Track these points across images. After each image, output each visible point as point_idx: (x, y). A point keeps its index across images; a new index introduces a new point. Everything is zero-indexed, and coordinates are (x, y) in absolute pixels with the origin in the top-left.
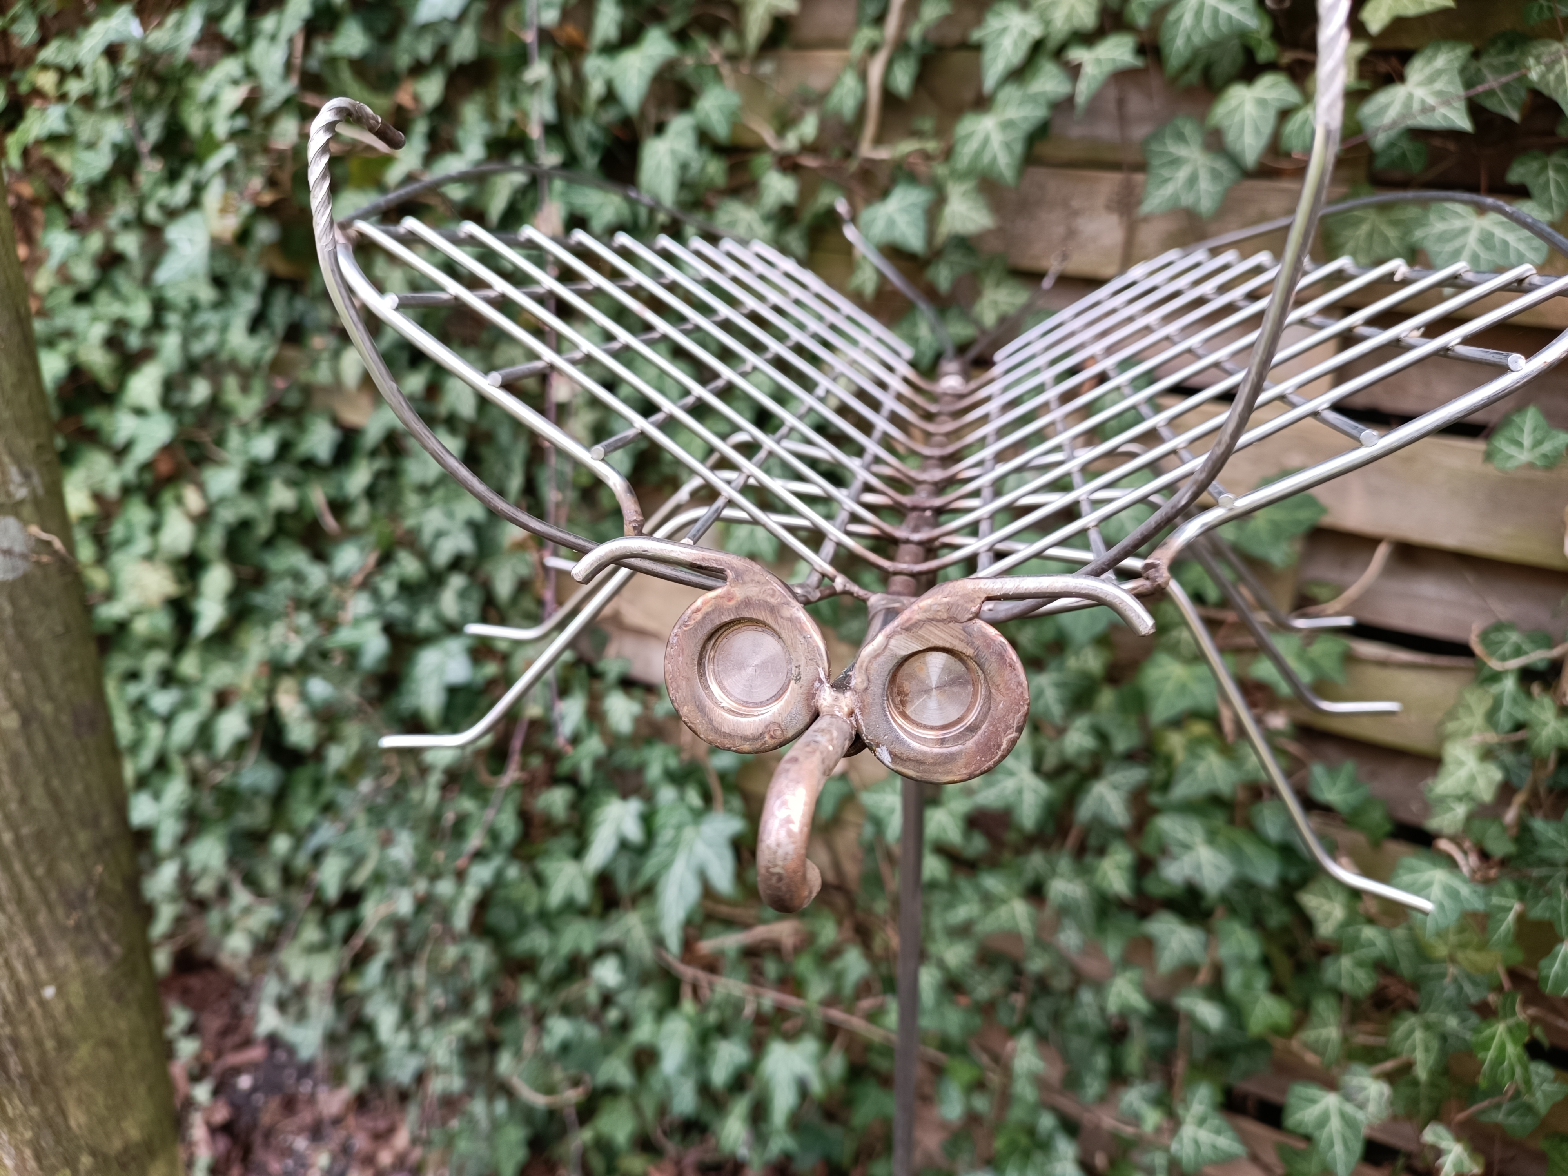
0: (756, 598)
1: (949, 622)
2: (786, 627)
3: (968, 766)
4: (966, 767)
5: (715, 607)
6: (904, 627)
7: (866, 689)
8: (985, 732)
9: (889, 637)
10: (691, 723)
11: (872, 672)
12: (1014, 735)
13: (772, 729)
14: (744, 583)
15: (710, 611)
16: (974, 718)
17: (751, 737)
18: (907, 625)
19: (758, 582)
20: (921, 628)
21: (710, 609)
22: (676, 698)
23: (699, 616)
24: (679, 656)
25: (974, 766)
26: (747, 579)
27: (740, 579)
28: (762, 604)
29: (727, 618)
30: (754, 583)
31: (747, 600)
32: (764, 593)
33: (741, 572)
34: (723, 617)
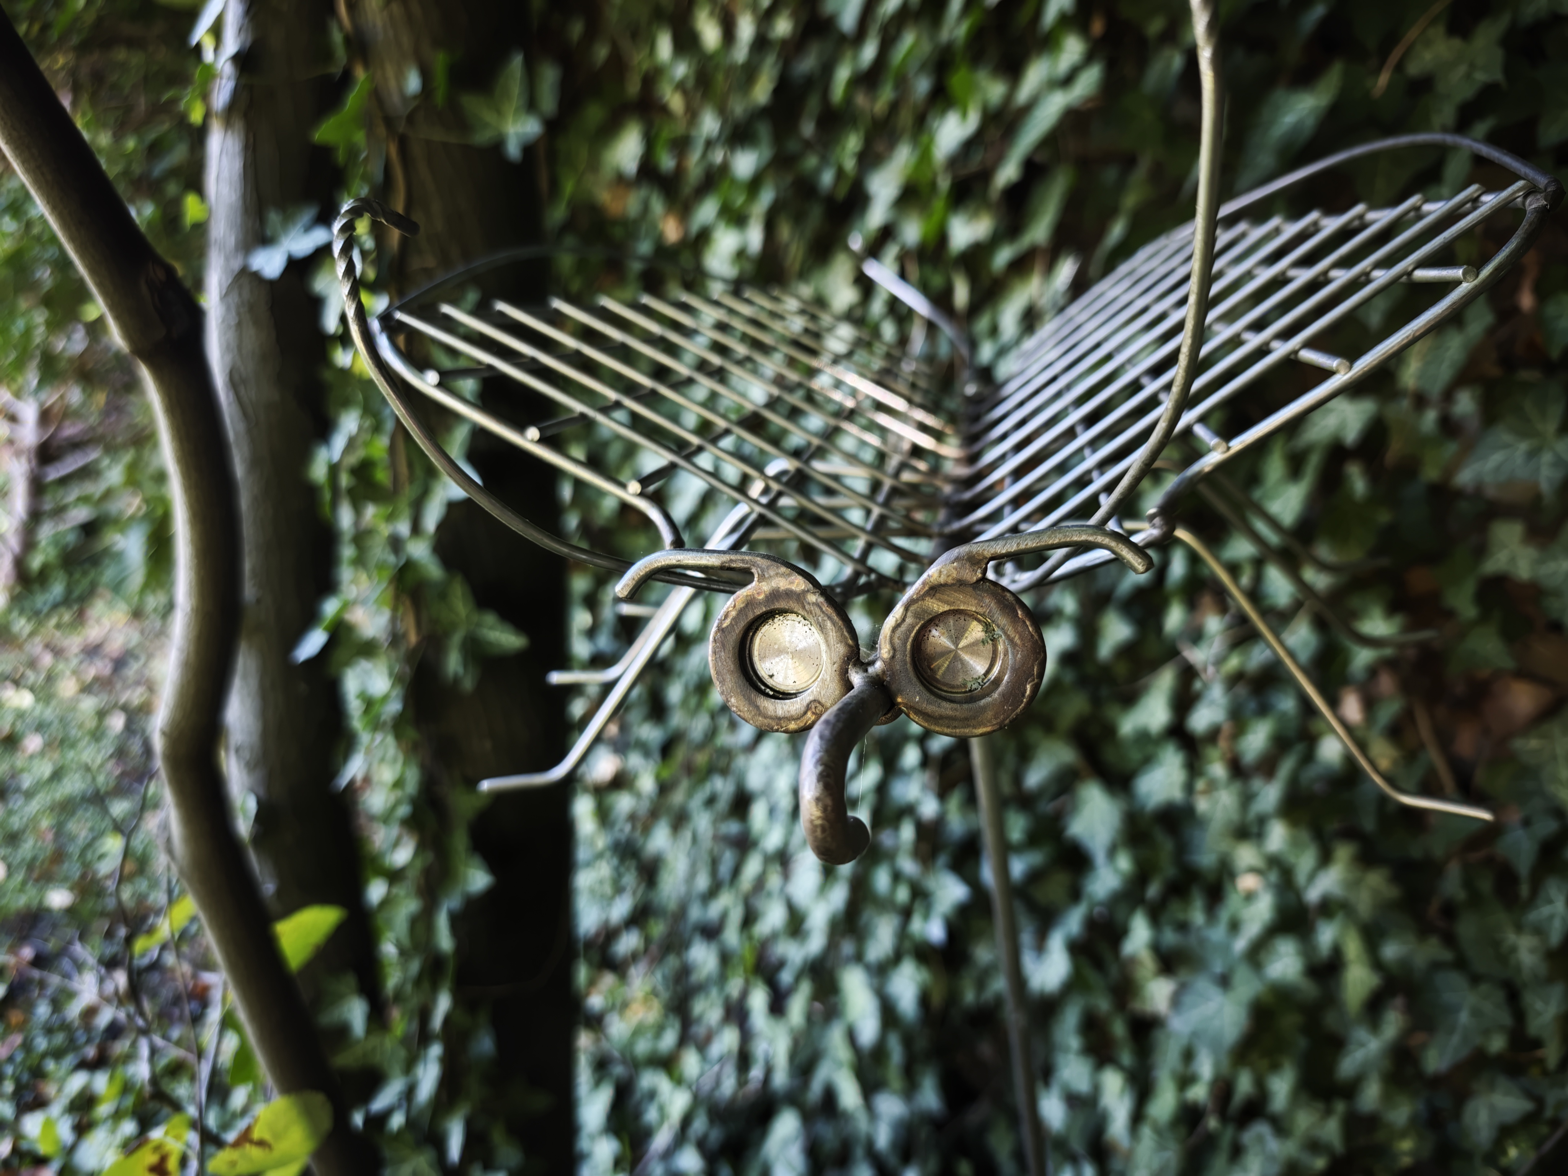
0: (782, 588)
1: (961, 585)
2: (813, 612)
3: (996, 716)
4: (995, 718)
5: (748, 603)
6: (919, 596)
7: (893, 657)
8: (1008, 682)
9: (907, 608)
10: (740, 711)
11: (897, 641)
12: (1036, 681)
13: (813, 706)
14: (769, 578)
15: (743, 607)
16: (997, 672)
17: (795, 717)
18: (922, 593)
19: (783, 574)
20: (934, 595)
21: (742, 606)
22: (723, 690)
23: (733, 613)
24: (721, 651)
25: (1002, 717)
26: (772, 573)
27: (766, 574)
28: (789, 594)
29: (759, 611)
30: (779, 575)
31: (773, 593)
32: (792, 583)
33: (765, 567)
34: (755, 611)
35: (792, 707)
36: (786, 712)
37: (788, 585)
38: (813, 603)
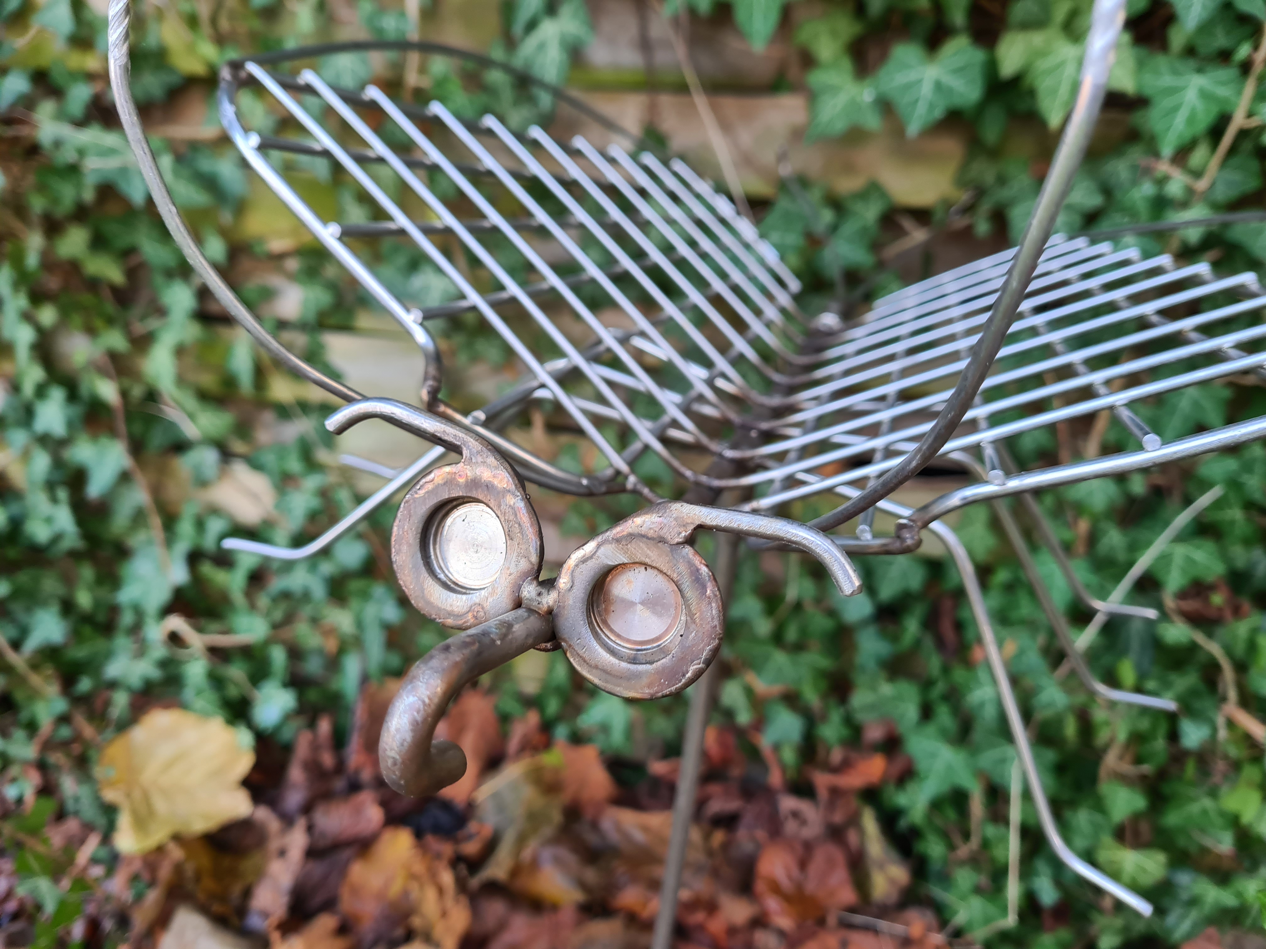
0: (485, 479)
2: (507, 515)
3: (651, 686)
4: (648, 687)
5: (447, 482)
6: (615, 538)
7: (569, 590)
8: (673, 657)
9: (599, 546)
11: (578, 576)
12: (701, 666)
13: (476, 610)
14: (477, 464)
15: (441, 484)
16: (669, 641)
17: (456, 613)
19: (490, 465)
20: (629, 542)
25: (656, 688)
26: (480, 459)
27: (473, 459)
29: (456, 494)
30: (486, 464)
31: (475, 480)
32: (495, 477)
33: (475, 451)
34: (451, 492)
35: (456, 602)
36: (448, 605)
37: (492, 478)
38: (510, 506)
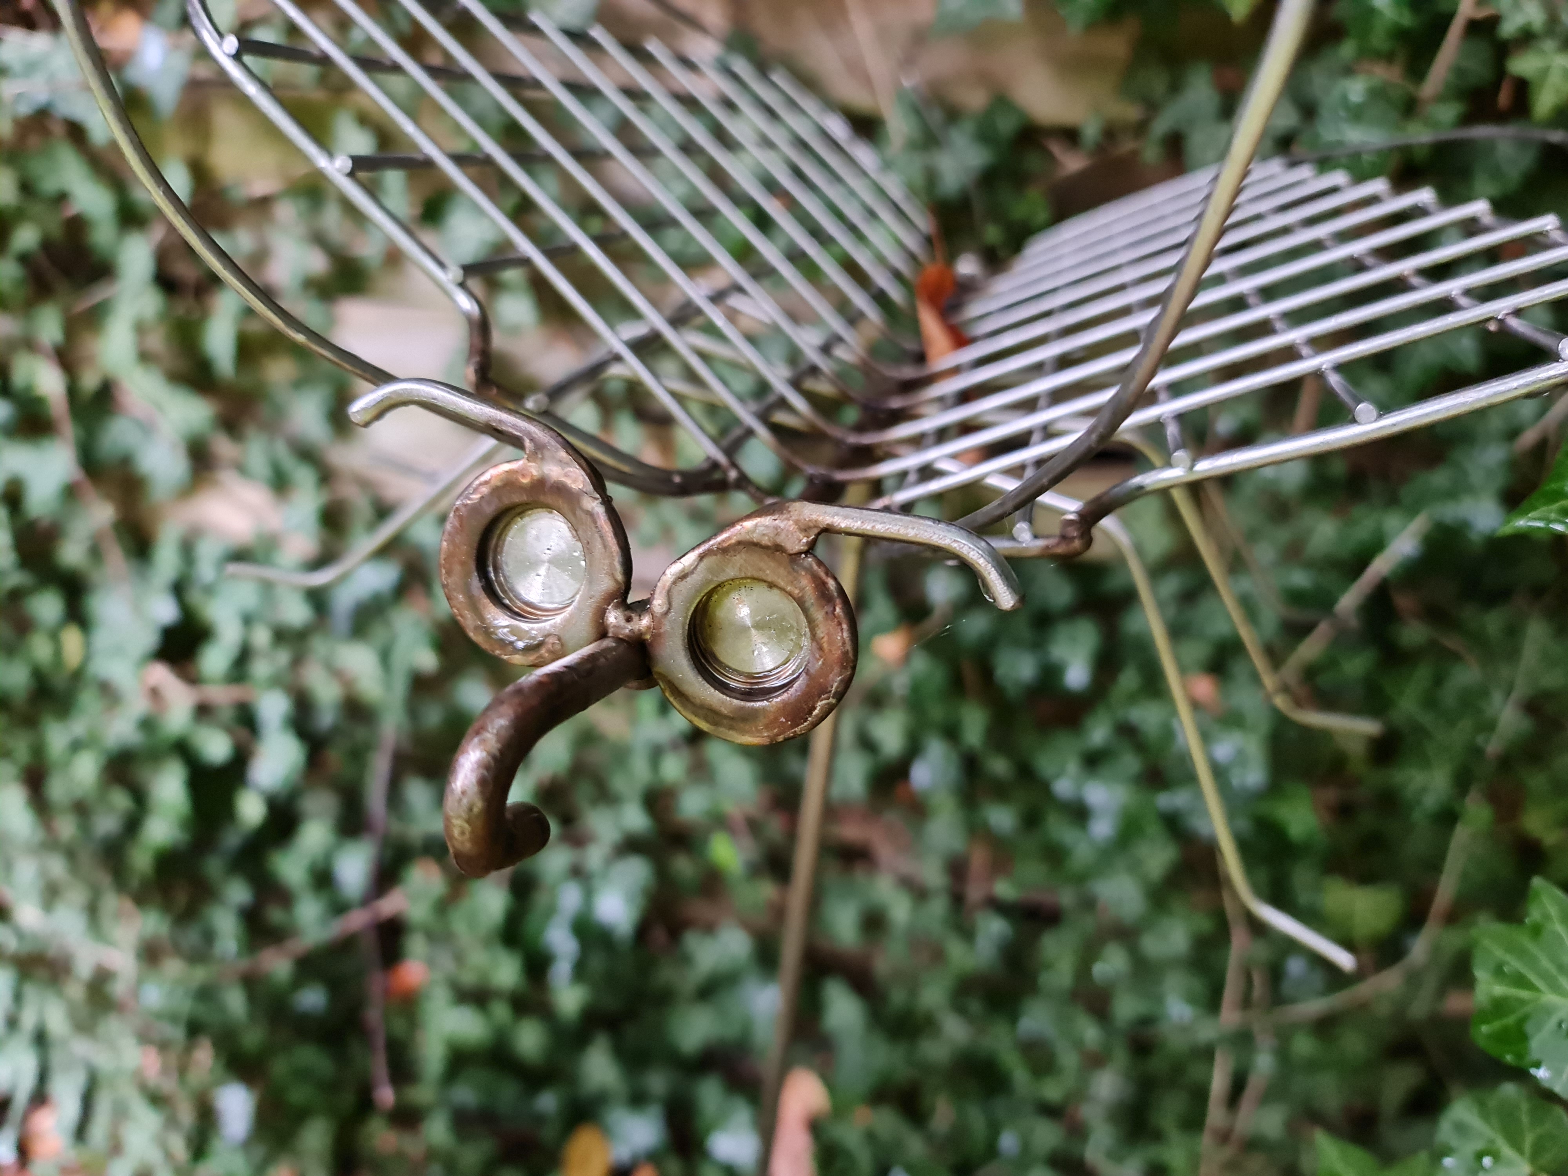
0: (554, 479)
1: (777, 551)
3: (770, 727)
4: (767, 729)
5: (507, 483)
6: (720, 547)
8: (797, 691)
9: (701, 558)
11: (677, 595)
12: (831, 700)
13: (551, 642)
14: (542, 459)
15: (500, 487)
17: (525, 646)
19: (560, 461)
24: (456, 533)
26: (548, 454)
27: (540, 452)
28: (560, 489)
29: (519, 498)
30: (557, 460)
31: (542, 480)
32: (566, 475)
33: (542, 443)
34: (513, 496)
37: (563, 477)
38: (588, 512)
